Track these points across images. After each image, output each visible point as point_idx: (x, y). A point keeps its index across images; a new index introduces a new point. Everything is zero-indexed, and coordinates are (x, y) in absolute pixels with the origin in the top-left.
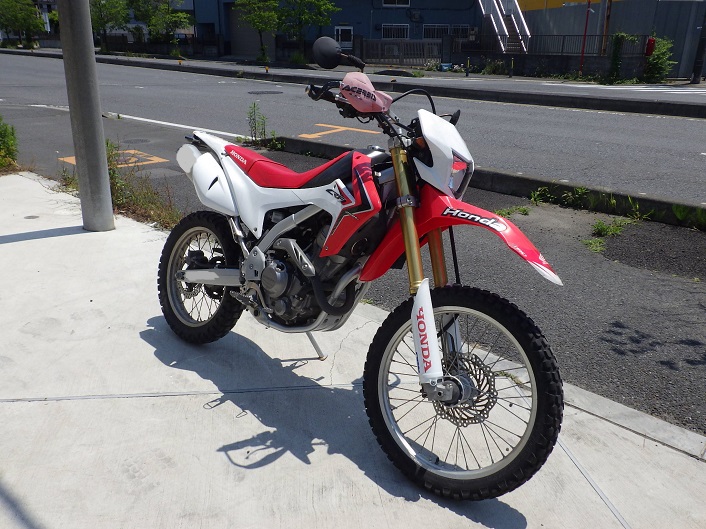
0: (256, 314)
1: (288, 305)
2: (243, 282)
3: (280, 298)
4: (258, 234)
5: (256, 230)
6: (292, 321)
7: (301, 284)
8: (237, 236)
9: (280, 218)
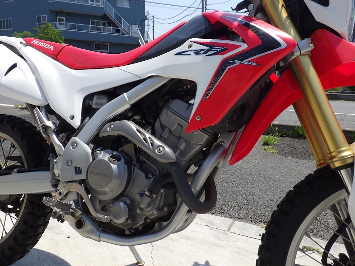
0: (79, 225)
1: (132, 207)
2: (55, 186)
3: (117, 199)
4: (76, 123)
5: (73, 118)
6: (137, 229)
7: (147, 177)
8: (46, 128)
9: (104, 101)
